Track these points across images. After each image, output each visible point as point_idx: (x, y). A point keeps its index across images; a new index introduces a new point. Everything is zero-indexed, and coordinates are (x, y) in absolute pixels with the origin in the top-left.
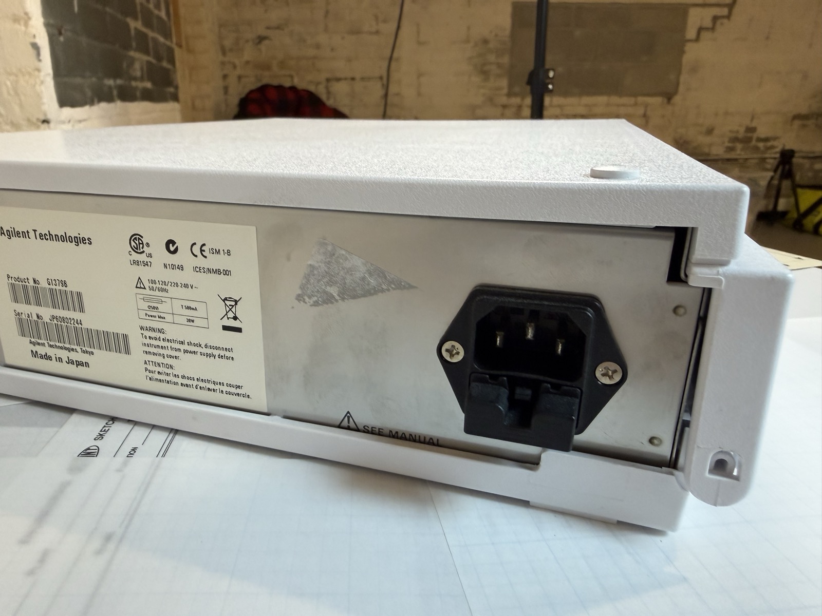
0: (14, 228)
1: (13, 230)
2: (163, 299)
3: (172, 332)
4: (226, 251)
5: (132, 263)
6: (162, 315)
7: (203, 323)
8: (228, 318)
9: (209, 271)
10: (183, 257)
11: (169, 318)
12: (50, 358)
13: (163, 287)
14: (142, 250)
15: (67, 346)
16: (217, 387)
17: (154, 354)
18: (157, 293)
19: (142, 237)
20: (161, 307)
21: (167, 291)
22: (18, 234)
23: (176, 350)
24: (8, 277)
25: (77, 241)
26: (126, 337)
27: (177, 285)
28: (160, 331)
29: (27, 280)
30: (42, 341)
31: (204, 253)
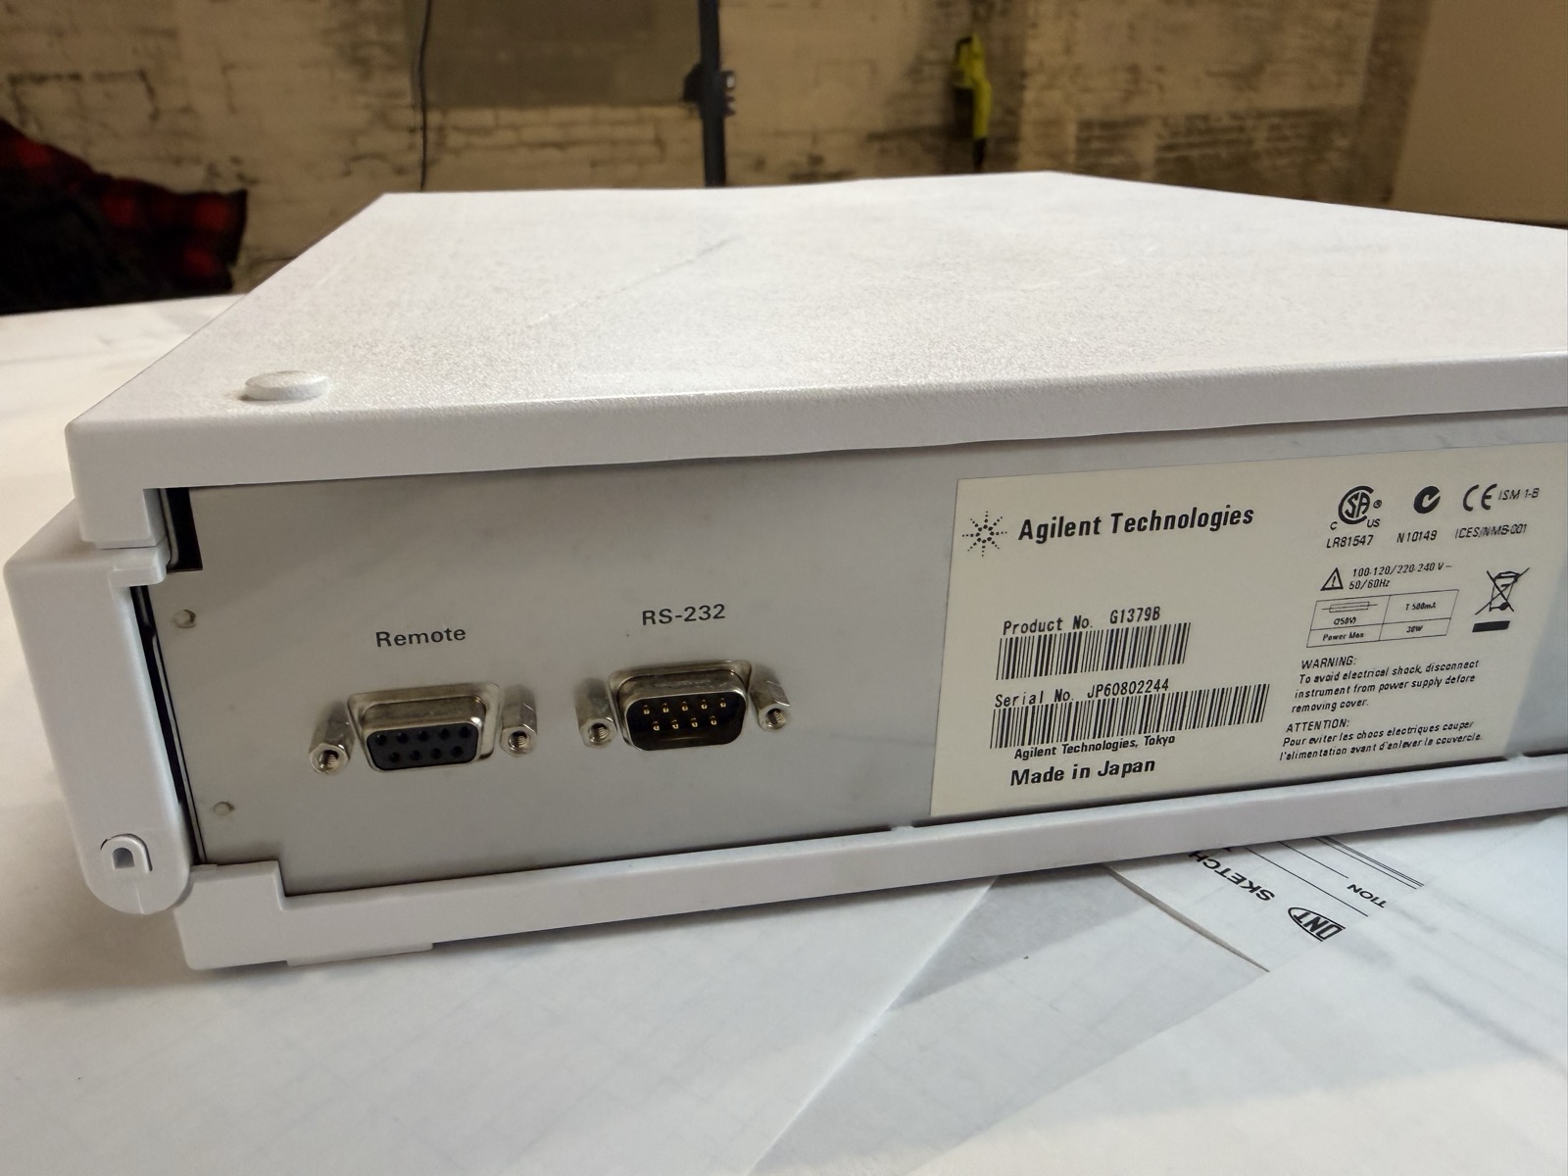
0: (1062, 519)
1: (1057, 522)
2: (1373, 601)
3: (1367, 658)
4: (1531, 492)
5: (1331, 544)
6: (1358, 631)
8: (1491, 609)
9: (1486, 531)
10: (1447, 517)
11: (1371, 633)
12: (1059, 776)
13: (1380, 578)
14: (1361, 516)
15: (1114, 739)
16: (1424, 736)
17: (1316, 707)
18: (1366, 591)
19: (1371, 491)
20: (1363, 617)
21: (1385, 584)
22: (1068, 530)
23: (1364, 689)
24: (1007, 626)
25: (1218, 521)
26: (1263, 690)
27: (1411, 568)
28: (1343, 662)
29: (1056, 625)
30: (1050, 746)
31: (1487, 502)
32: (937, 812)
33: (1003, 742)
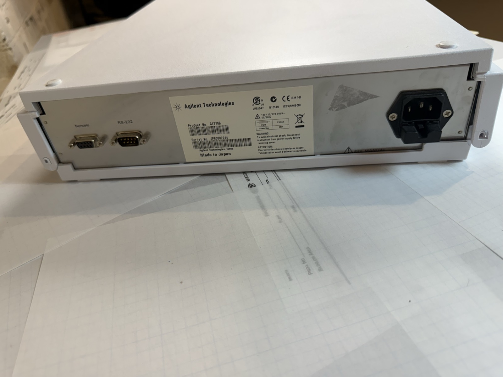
0: (192, 104)
1: (192, 105)
2: (268, 121)
3: (271, 133)
4: (299, 97)
5: (254, 109)
6: (268, 127)
7: (287, 127)
8: (298, 123)
9: (291, 106)
10: (279, 102)
11: (271, 128)
12: (210, 155)
13: (268, 116)
14: (259, 103)
15: (220, 148)
16: (292, 150)
17: (263, 143)
18: (266, 119)
19: (259, 98)
20: (267, 124)
21: (270, 117)
22: (195, 106)
23: (273, 140)
24: (189, 125)
25: (226, 104)
26: (249, 139)
27: (275, 114)
28: (266, 134)
29: (199, 125)
30: (206, 149)
31: (289, 99)
32: (187, 161)
33: (196, 148)
